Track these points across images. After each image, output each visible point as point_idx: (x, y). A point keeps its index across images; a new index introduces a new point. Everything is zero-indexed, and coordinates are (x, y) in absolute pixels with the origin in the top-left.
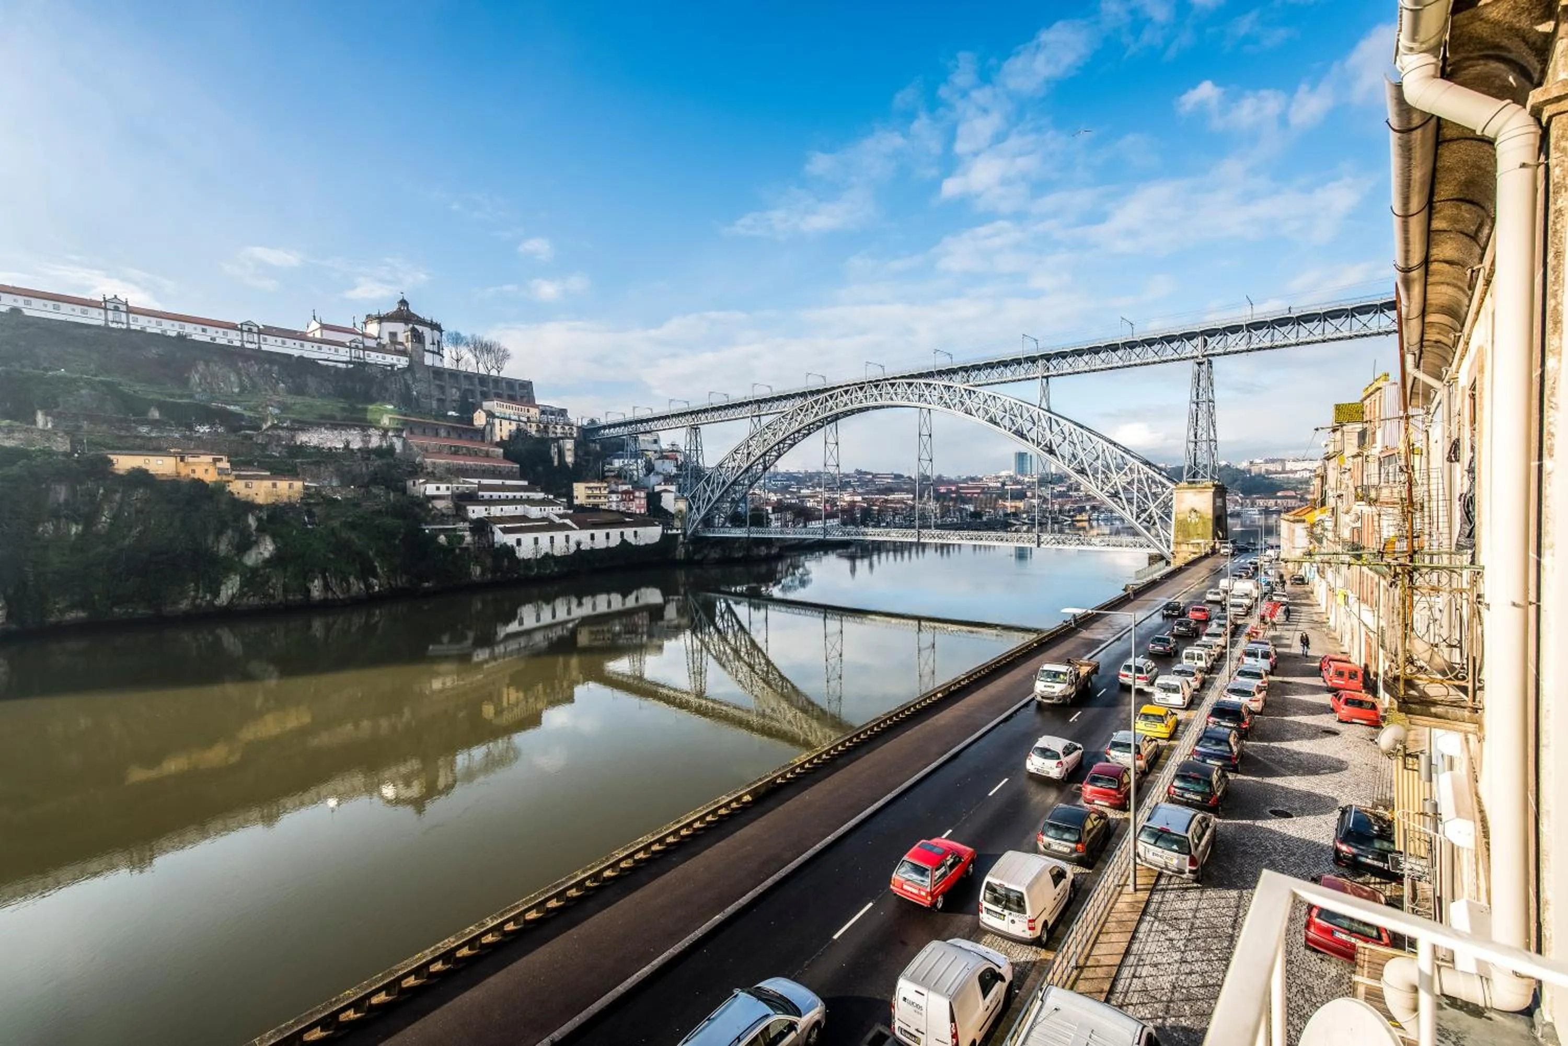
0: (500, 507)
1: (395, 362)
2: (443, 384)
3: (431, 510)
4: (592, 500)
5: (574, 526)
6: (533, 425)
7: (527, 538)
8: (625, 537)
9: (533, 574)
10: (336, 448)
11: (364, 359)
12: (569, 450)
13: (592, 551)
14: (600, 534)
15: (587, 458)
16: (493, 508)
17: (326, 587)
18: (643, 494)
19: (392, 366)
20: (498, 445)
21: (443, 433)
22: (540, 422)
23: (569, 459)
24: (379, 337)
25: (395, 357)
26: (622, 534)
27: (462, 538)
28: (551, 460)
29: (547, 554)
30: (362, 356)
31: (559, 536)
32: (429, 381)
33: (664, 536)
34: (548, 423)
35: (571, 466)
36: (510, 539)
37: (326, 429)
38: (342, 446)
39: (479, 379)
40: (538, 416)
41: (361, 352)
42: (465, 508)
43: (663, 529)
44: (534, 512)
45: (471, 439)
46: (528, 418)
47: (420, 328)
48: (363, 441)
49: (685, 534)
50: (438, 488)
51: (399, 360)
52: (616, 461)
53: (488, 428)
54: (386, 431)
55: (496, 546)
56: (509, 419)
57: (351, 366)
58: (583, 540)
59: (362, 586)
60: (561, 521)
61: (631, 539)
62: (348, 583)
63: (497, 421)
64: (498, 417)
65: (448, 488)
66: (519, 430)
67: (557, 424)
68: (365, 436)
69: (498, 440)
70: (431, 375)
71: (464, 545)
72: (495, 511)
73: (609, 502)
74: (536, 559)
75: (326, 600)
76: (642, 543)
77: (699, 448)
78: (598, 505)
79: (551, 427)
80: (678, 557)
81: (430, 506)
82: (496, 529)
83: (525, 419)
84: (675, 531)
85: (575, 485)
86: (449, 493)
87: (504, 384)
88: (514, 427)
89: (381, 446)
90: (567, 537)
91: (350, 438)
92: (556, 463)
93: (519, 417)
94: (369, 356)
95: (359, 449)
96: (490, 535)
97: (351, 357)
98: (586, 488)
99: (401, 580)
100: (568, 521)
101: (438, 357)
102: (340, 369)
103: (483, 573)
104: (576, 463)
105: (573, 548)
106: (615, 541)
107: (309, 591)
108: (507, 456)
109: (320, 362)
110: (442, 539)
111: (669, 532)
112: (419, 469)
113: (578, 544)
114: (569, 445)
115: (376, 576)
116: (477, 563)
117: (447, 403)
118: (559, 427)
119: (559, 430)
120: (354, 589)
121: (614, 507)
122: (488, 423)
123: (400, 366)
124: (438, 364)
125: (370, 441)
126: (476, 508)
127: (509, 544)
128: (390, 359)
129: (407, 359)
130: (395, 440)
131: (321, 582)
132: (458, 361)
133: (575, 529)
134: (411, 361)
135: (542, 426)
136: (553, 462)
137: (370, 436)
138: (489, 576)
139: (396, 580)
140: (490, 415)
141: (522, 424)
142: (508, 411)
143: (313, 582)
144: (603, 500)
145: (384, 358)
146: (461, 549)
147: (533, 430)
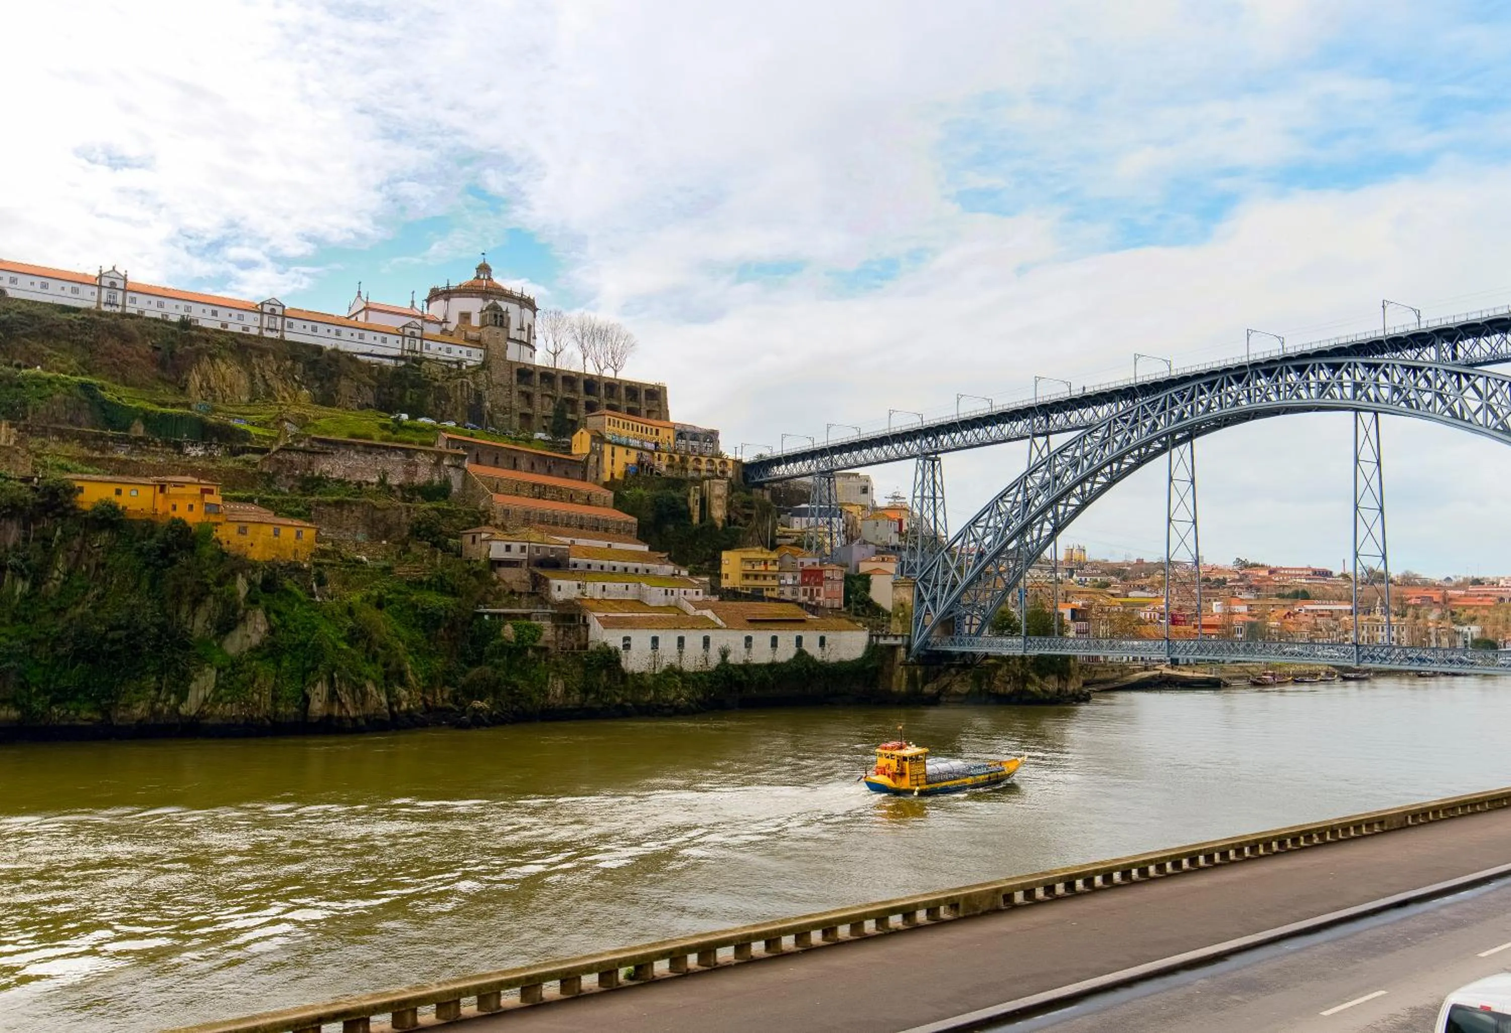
0: (600, 585)
1: (464, 356)
2: (530, 389)
3: (494, 584)
4: (751, 582)
5: (719, 622)
6: (664, 455)
7: (641, 639)
8: (805, 647)
9: (647, 698)
10: (368, 483)
11: (421, 352)
12: (719, 497)
13: (746, 667)
14: (762, 638)
15: (748, 511)
16: (590, 586)
17: (333, 696)
18: (838, 576)
19: (459, 363)
20: (606, 485)
21: (523, 463)
22: (675, 452)
23: (718, 513)
24: (445, 321)
25: (465, 350)
26: (799, 640)
27: (538, 631)
28: (687, 514)
29: (671, 667)
30: (418, 348)
31: (694, 639)
32: (510, 386)
33: (872, 649)
34: (687, 453)
35: (720, 524)
36: (613, 639)
37: (357, 452)
38: (375, 479)
39: (585, 382)
40: (671, 441)
41: (418, 342)
42: (547, 580)
43: (871, 636)
44: (656, 596)
45: (567, 475)
46: (657, 444)
47: (504, 305)
48: (406, 472)
49: (908, 647)
50: (508, 548)
51: (469, 353)
52: (796, 519)
53: (593, 458)
54: (441, 456)
55: (592, 647)
56: (627, 446)
57: (402, 363)
58: (732, 646)
59: (384, 699)
60: (698, 613)
61: (812, 648)
62: (365, 694)
63: (607, 449)
64: (609, 442)
65: (523, 549)
66: (640, 464)
67: (701, 454)
68: (410, 465)
69: (607, 478)
70: (515, 377)
71: (540, 644)
72: (594, 589)
73: (780, 585)
74: (654, 675)
75: (330, 717)
76: (833, 658)
77: (939, 494)
78: (761, 591)
79: (691, 459)
80: (895, 689)
81: (495, 577)
82: (593, 619)
83: (651, 446)
84: (891, 641)
85: (725, 555)
86: (524, 556)
87: (623, 391)
88: (633, 458)
89: (431, 482)
90: (706, 641)
91: (389, 468)
92: (696, 520)
93: (642, 442)
94: (428, 347)
95: (400, 486)
96: (582, 629)
97: (403, 349)
98: (743, 559)
99: (442, 691)
100: (708, 613)
101: (527, 350)
102: (387, 367)
103: (567, 692)
104: (729, 521)
105: (715, 660)
106: (786, 652)
107: (307, 699)
108: (619, 503)
109: (359, 357)
110: (508, 631)
111: (882, 641)
112: (483, 520)
113: (724, 654)
114: (719, 489)
115: (404, 684)
116: (559, 674)
117: (535, 420)
118: (704, 460)
119: (704, 466)
120: (371, 704)
121: (788, 595)
122: (593, 450)
123: (470, 363)
124: (526, 359)
125: (415, 473)
126: (564, 583)
127: (611, 645)
128: (458, 352)
129: (481, 352)
130: (452, 471)
131: (326, 688)
132: (555, 354)
133: (719, 628)
134: (486, 356)
135: (677, 457)
136: (691, 518)
137: (417, 465)
138: (577, 698)
139: (434, 695)
140: (599, 438)
141: (645, 453)
142: (625, 432)
143: (315, 687)
144: (770, 582)
145: (449, 351)
146: (536, 650)
147: (662, 465)
